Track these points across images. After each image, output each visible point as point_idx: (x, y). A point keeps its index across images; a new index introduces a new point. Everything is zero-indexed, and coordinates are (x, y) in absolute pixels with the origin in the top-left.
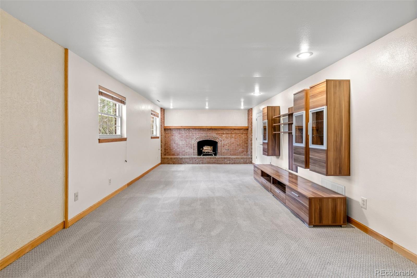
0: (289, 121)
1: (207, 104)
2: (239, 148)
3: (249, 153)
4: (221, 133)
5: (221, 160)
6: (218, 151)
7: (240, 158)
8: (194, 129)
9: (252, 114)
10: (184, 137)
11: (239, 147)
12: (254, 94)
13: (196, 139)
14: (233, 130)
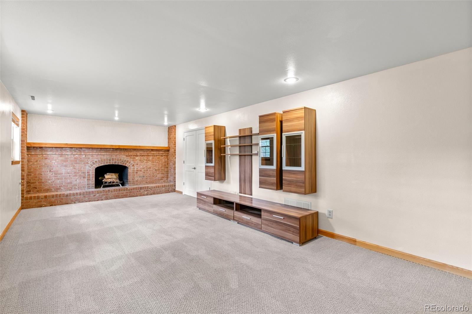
0: (240, 143)
1: (117, 113)
2: (158, 174)
3: (170, 179)
4: (134, 155)
5: (135, 190)
6: (127, 179)
7: (160, 186)
8: (90, 148)
9: (175, 132)
10: (71, 161)
11: (158, 172)
12: (199, 109)
13: (94, 163)
14: (151, 151)
